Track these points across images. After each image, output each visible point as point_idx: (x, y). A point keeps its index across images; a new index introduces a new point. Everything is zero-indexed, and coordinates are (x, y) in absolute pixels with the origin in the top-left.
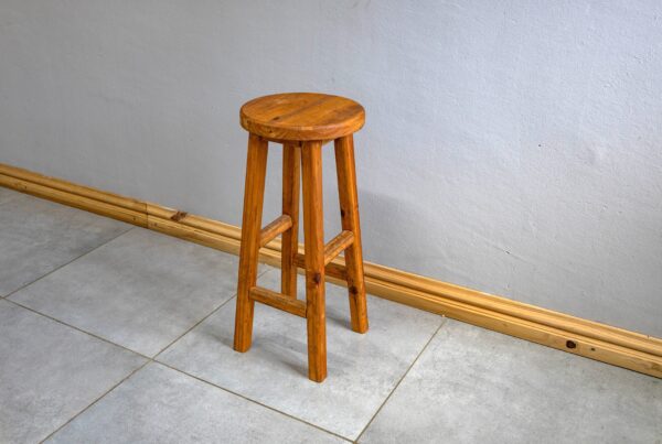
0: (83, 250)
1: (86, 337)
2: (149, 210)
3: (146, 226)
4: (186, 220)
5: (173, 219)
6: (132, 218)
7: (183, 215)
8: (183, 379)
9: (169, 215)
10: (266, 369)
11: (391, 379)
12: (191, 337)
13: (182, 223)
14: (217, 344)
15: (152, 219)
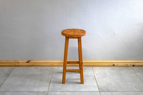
0: (8, 75)
1: (28, 93)
2: (19, 62)
3: (19, 66)
4: (31, 62)
5: (27, 63)
6: (15, 65)
7: (29, 61)
8: (58, 93)
9: (26, 62)
10: (72, 85)
11: (94, 79)
12: (51, 84)
13: (29, 63)
14: (58, 84)
15: (20, 64)
